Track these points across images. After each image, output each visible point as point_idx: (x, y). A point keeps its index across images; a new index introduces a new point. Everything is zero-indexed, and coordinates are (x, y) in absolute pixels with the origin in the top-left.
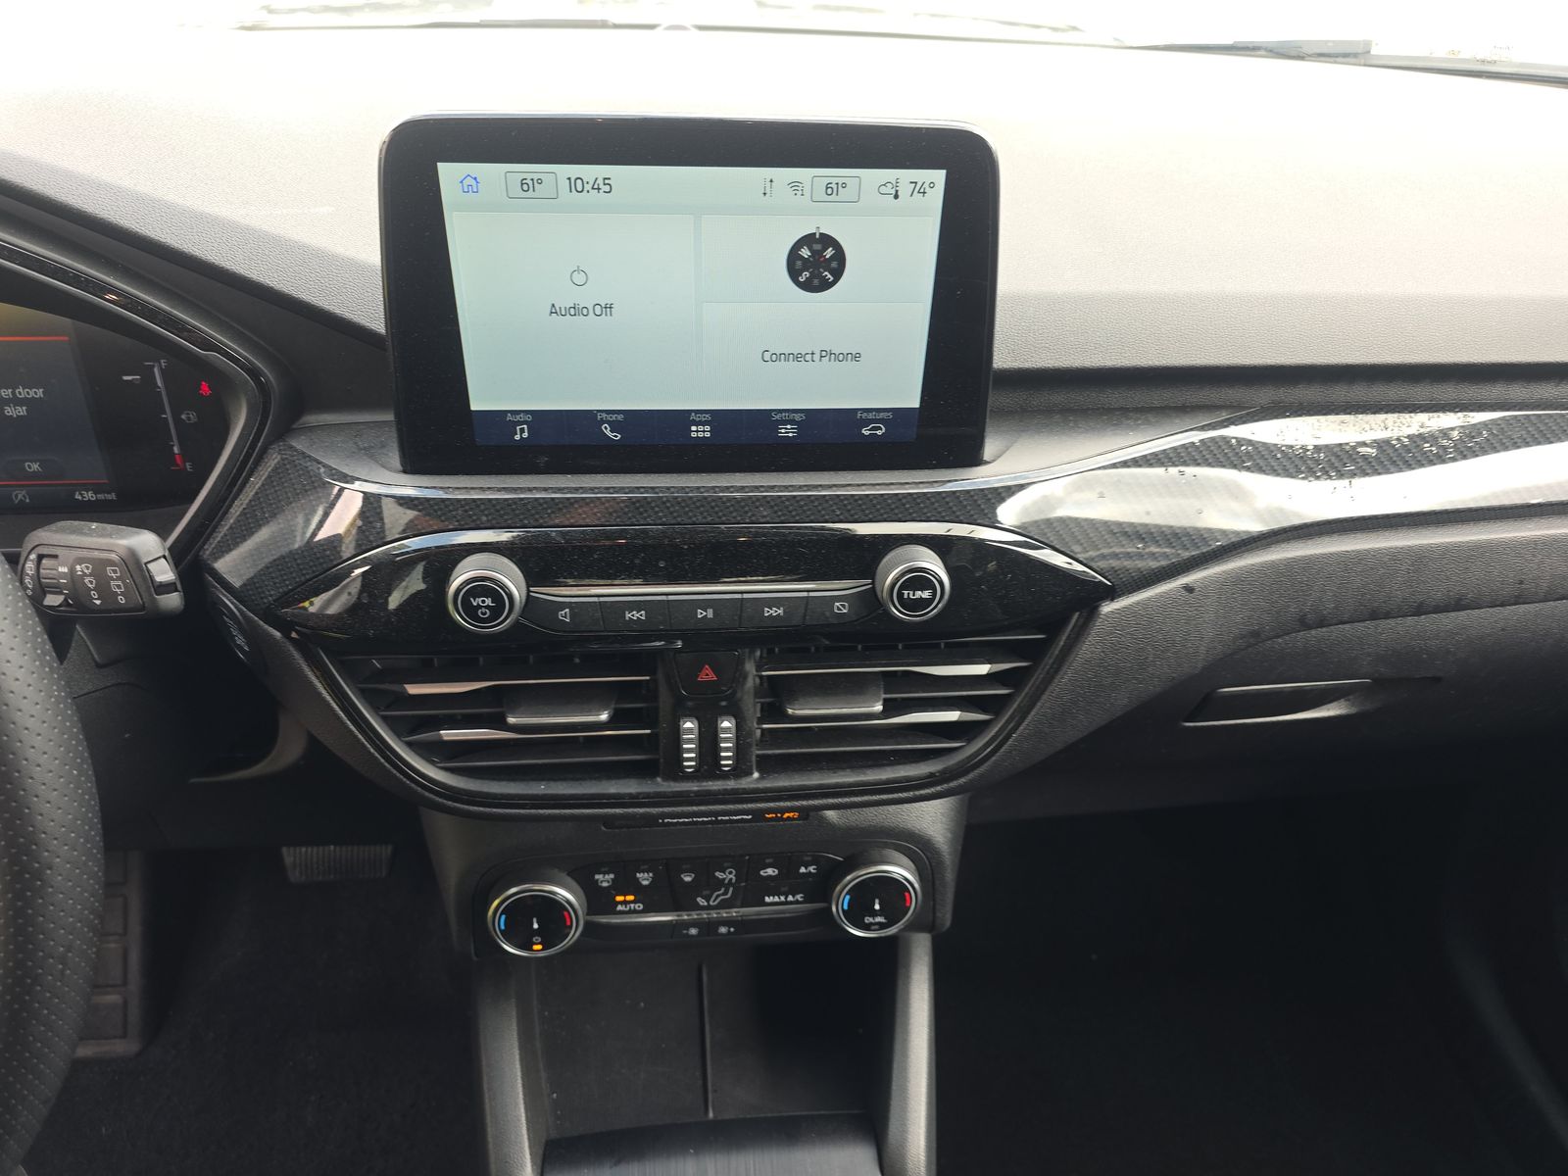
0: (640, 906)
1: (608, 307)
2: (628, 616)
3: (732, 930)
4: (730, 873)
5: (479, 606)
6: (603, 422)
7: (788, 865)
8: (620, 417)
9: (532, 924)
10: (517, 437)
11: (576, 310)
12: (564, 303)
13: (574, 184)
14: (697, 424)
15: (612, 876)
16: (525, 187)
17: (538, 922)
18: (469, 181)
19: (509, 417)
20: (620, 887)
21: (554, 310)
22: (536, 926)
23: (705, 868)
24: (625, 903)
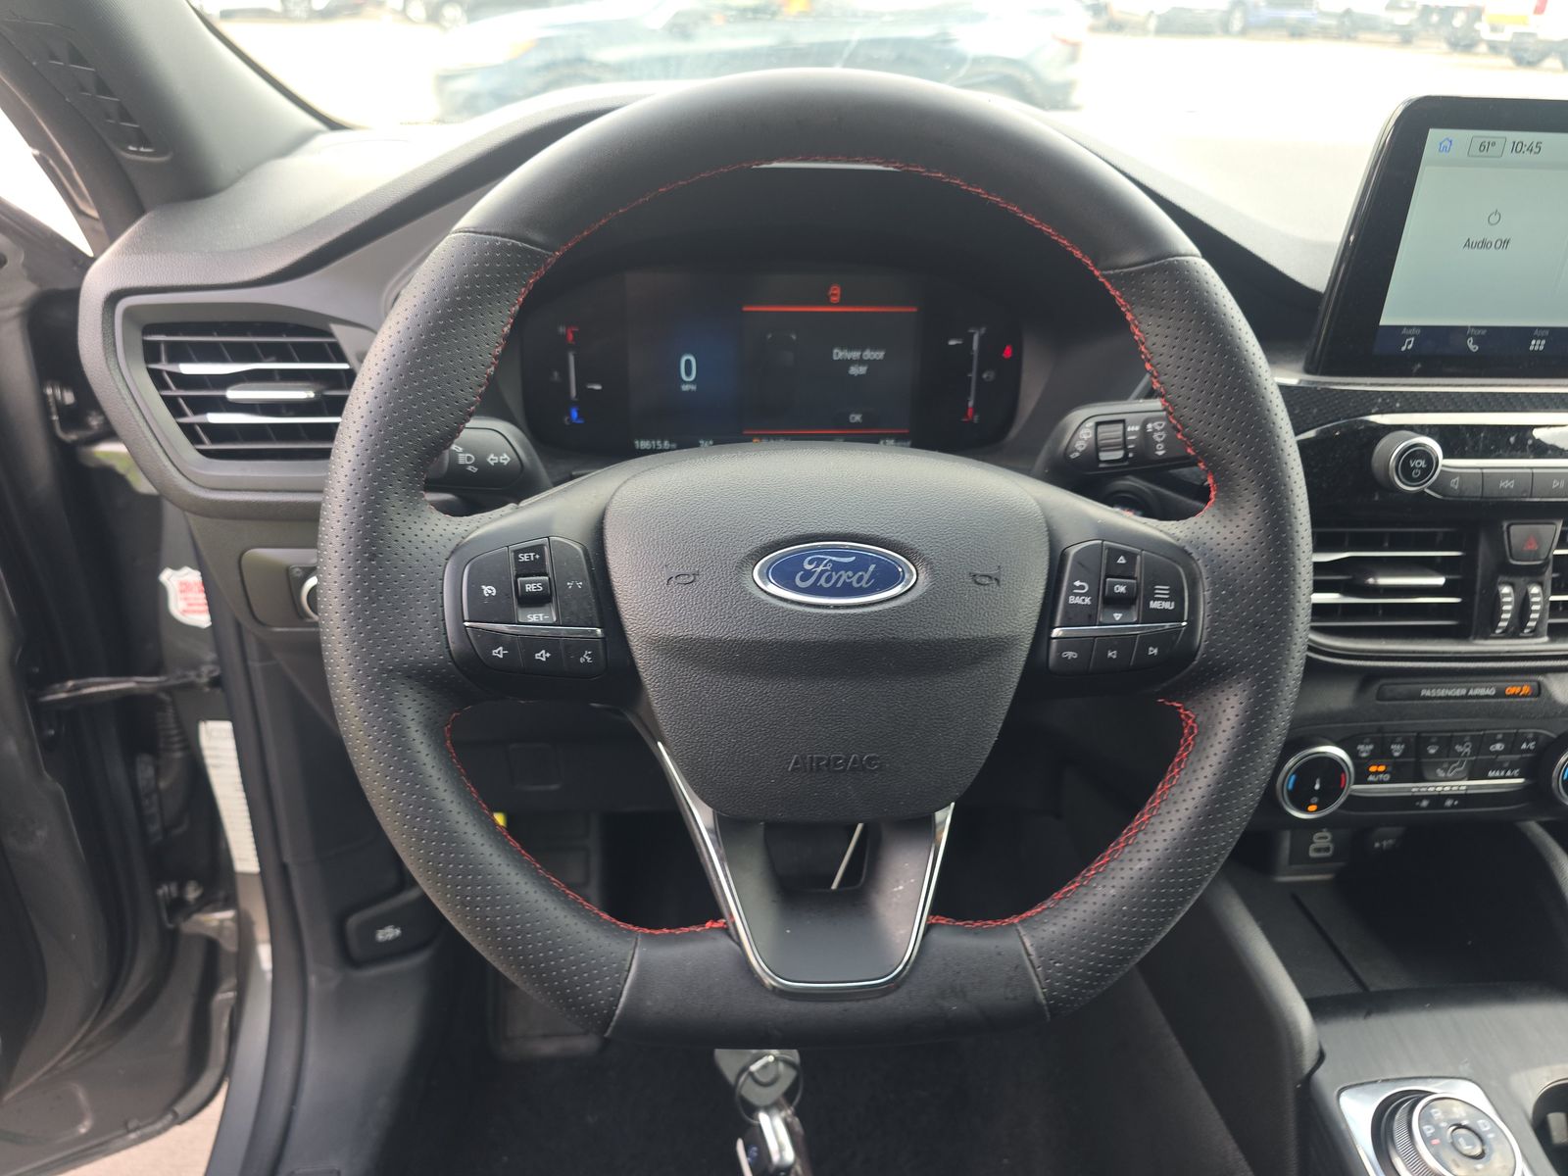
0: (1387, 777)
1: (1507, 242)
2: (1502, 484)
3: (1456, 803)
4: (1468, 746)
5: (1414, 467)
6: (1470, 336)
7: (1513, 742)
8: (1484, 332)
9: (1315, 784)
10: (1404, 348)
11: (1484, 244)
12: (1476, 238)
13: (1516, 147)
14: (1537, 338)
15: (1371, 747)
16: (1482, 148)
17: (1321, 784)
18: (1447, 143)
19: (1404, 331)
20: (1375, 757)
21: (1468, 244)
22: (1317, 787)
23: (1447, 745)
24: (1377, 773)
